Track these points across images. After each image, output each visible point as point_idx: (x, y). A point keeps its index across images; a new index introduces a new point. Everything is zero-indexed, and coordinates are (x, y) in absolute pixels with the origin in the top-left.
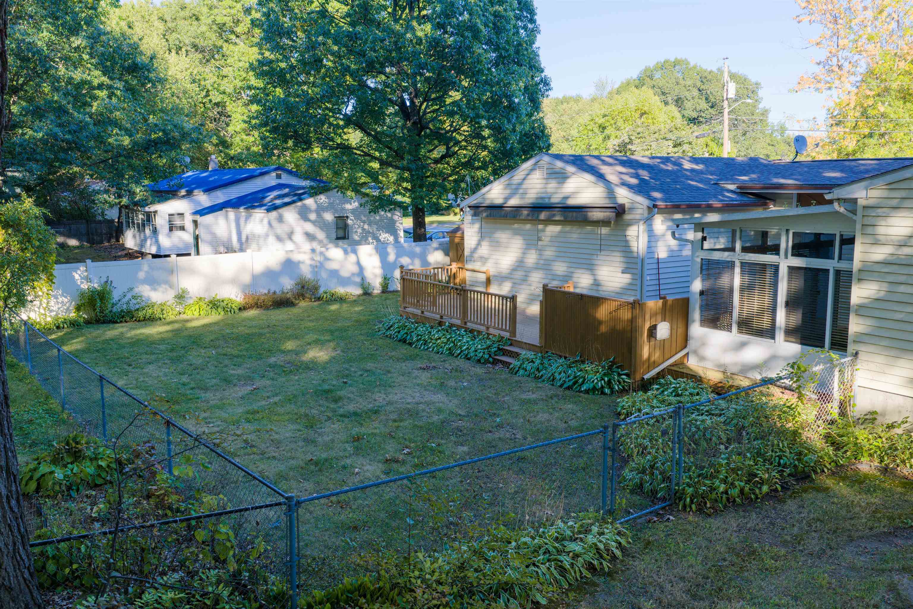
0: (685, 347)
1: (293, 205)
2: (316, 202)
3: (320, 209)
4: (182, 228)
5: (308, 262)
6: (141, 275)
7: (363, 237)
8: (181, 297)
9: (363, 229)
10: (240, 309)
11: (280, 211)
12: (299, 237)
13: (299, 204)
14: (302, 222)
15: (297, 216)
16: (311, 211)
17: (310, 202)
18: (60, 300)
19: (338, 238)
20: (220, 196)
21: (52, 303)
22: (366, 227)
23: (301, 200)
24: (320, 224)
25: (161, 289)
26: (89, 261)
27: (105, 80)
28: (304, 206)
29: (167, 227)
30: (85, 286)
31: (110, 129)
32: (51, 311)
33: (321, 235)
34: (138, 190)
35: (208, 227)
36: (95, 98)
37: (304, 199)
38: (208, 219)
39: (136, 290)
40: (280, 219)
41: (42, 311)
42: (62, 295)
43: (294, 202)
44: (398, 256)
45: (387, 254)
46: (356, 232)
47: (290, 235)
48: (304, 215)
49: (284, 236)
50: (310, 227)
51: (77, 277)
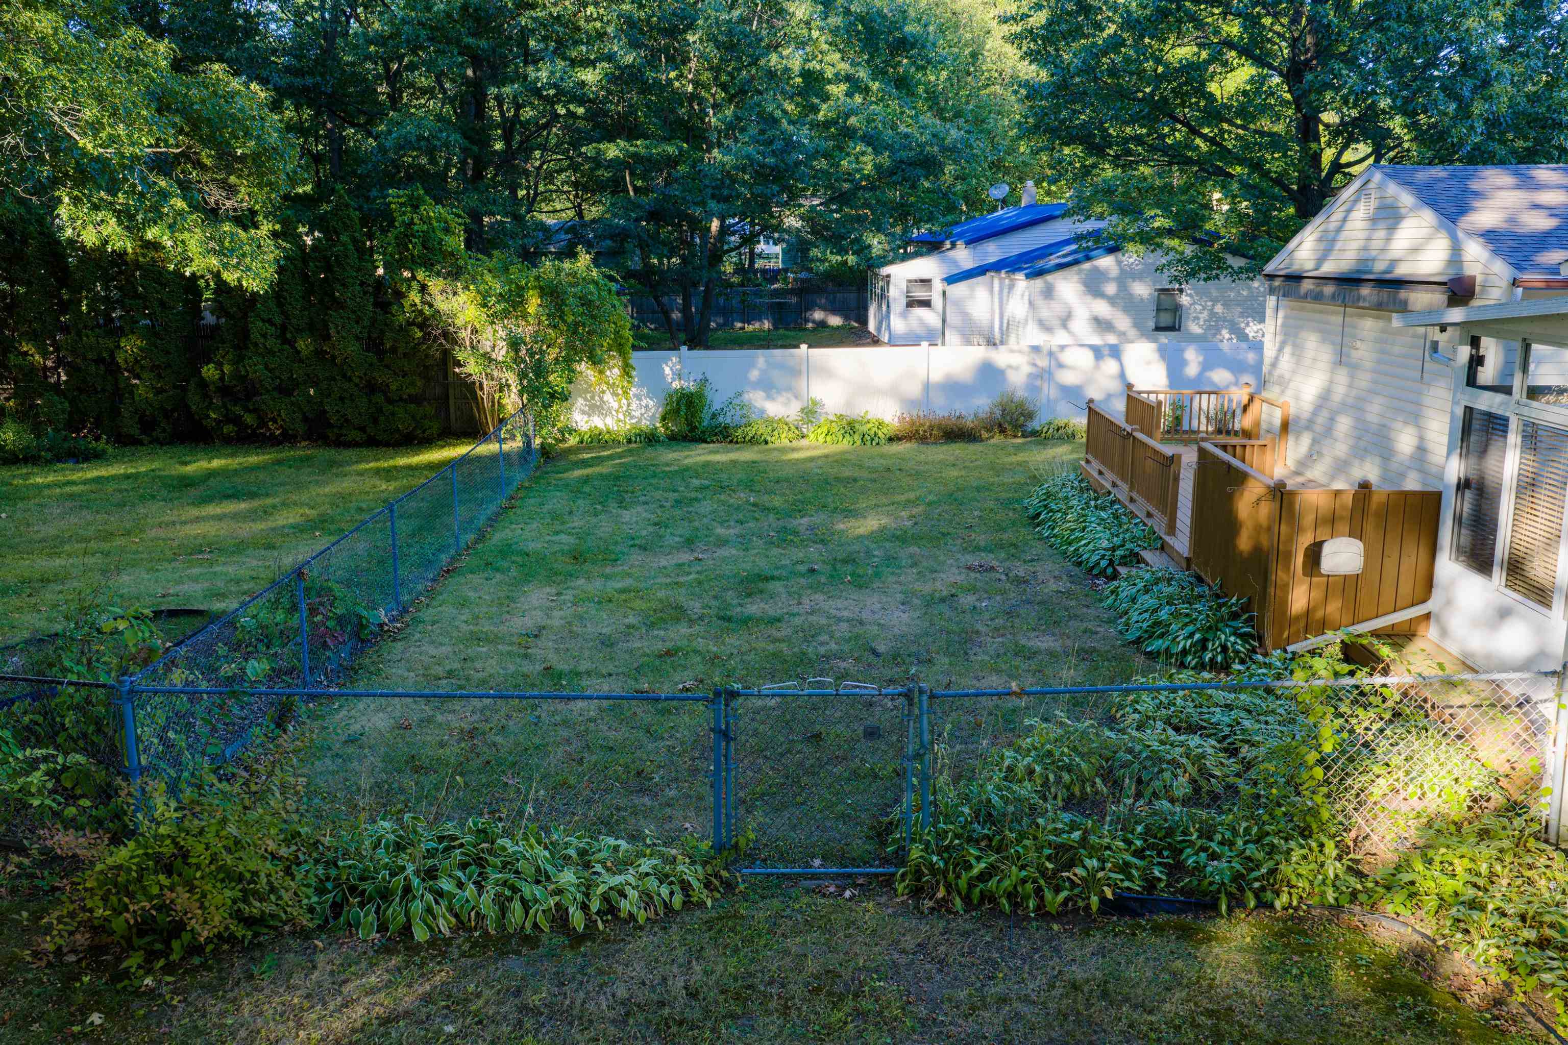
0: (1424, 601)
1: (1075, 268)
2: (1119, 263)
3: (1125, 276)
4: (926, 304)
5: (1027, 369)
6: (754, 374)
7: (1209, 328)
8: (810, 412)
9: (1212, 314)
10: (891, 439)
11: (1049, 278)
12: (1081, 326)
13: (1087, 266)
14: (1089, 299)
15: (1081, 287)
16: (1108, 279)
17: (1106, 262)
18: (644, 403)
19: (1158, 329)
20: (993, 251)
21: (633, 406)
22: (1219, 308)
23: (1088, 258)
24: (1124, 301)
25: (781, 399)
26: (684, 348)
27: (844, 67)
28: (1096, 269)
29: (904, 301)
30: (676, 385)
31: (852, 145)
32: (632, 417)
33: (1123, 322)
34: (875, 242)
35: (958, 303)
36: (826, 98)
37: (1097, 257)
38: (959, 289)
39: (746, 397)
40: (1049, 293)
41: (621, 416)
42: (648, 396)
43: (1076, 262)
44: (1206, 366)
45: (1184, 363)
46: (1197, 318)
47: (1065, 321)
48: (1093, 287)
49: (1056, 323)
50: (1102, 308)
51: (667, 370)
